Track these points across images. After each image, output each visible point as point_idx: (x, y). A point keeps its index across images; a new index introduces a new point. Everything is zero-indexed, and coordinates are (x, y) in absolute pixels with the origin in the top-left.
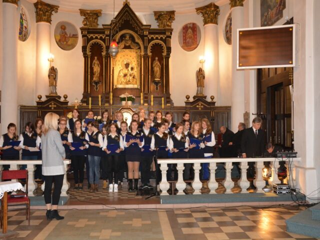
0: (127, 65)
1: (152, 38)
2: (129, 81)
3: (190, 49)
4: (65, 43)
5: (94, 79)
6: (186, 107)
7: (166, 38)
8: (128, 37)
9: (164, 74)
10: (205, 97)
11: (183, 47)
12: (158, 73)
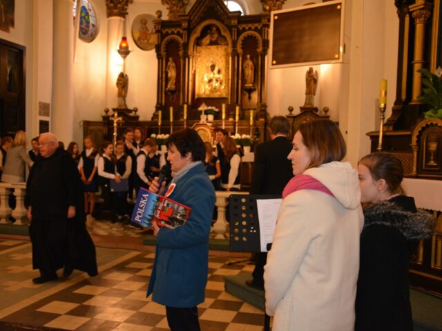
0: (213, 68)
1: (244, 28)
2: (215, 88)
4: (146, 41)
5: (169, 86)
7: (262, 27)
8: (214, 29)
10: (316, 109)
12: (249, 77)
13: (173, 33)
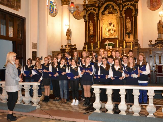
0: (110, 24)
1: (125, 5)
2: (112, 34)
3: (155, 9)
4: (78, 15)
5: (90, 34)
6: (149, 48)
7: (134, 3)
8: (111, 6)
9: (134, 27)
11: (150, 9)
12: (129, 27)
13: (91, 9)
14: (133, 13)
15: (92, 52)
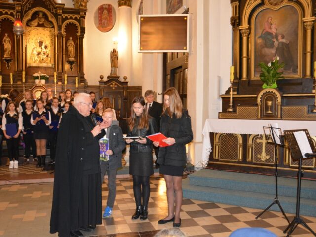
0: (41, 44)
1: (66, 17)
2: (43, 60)
3: (105, 30)
5: (5, 56)
6: (100, 86)
7: (80, 18)
8: (41, 14)
9: (79, 54)
10: (119, 77)
11: (98, 28)
12: (72, 53)
13: (7, 13)
14: (77, 32)
15: (11, 87)
